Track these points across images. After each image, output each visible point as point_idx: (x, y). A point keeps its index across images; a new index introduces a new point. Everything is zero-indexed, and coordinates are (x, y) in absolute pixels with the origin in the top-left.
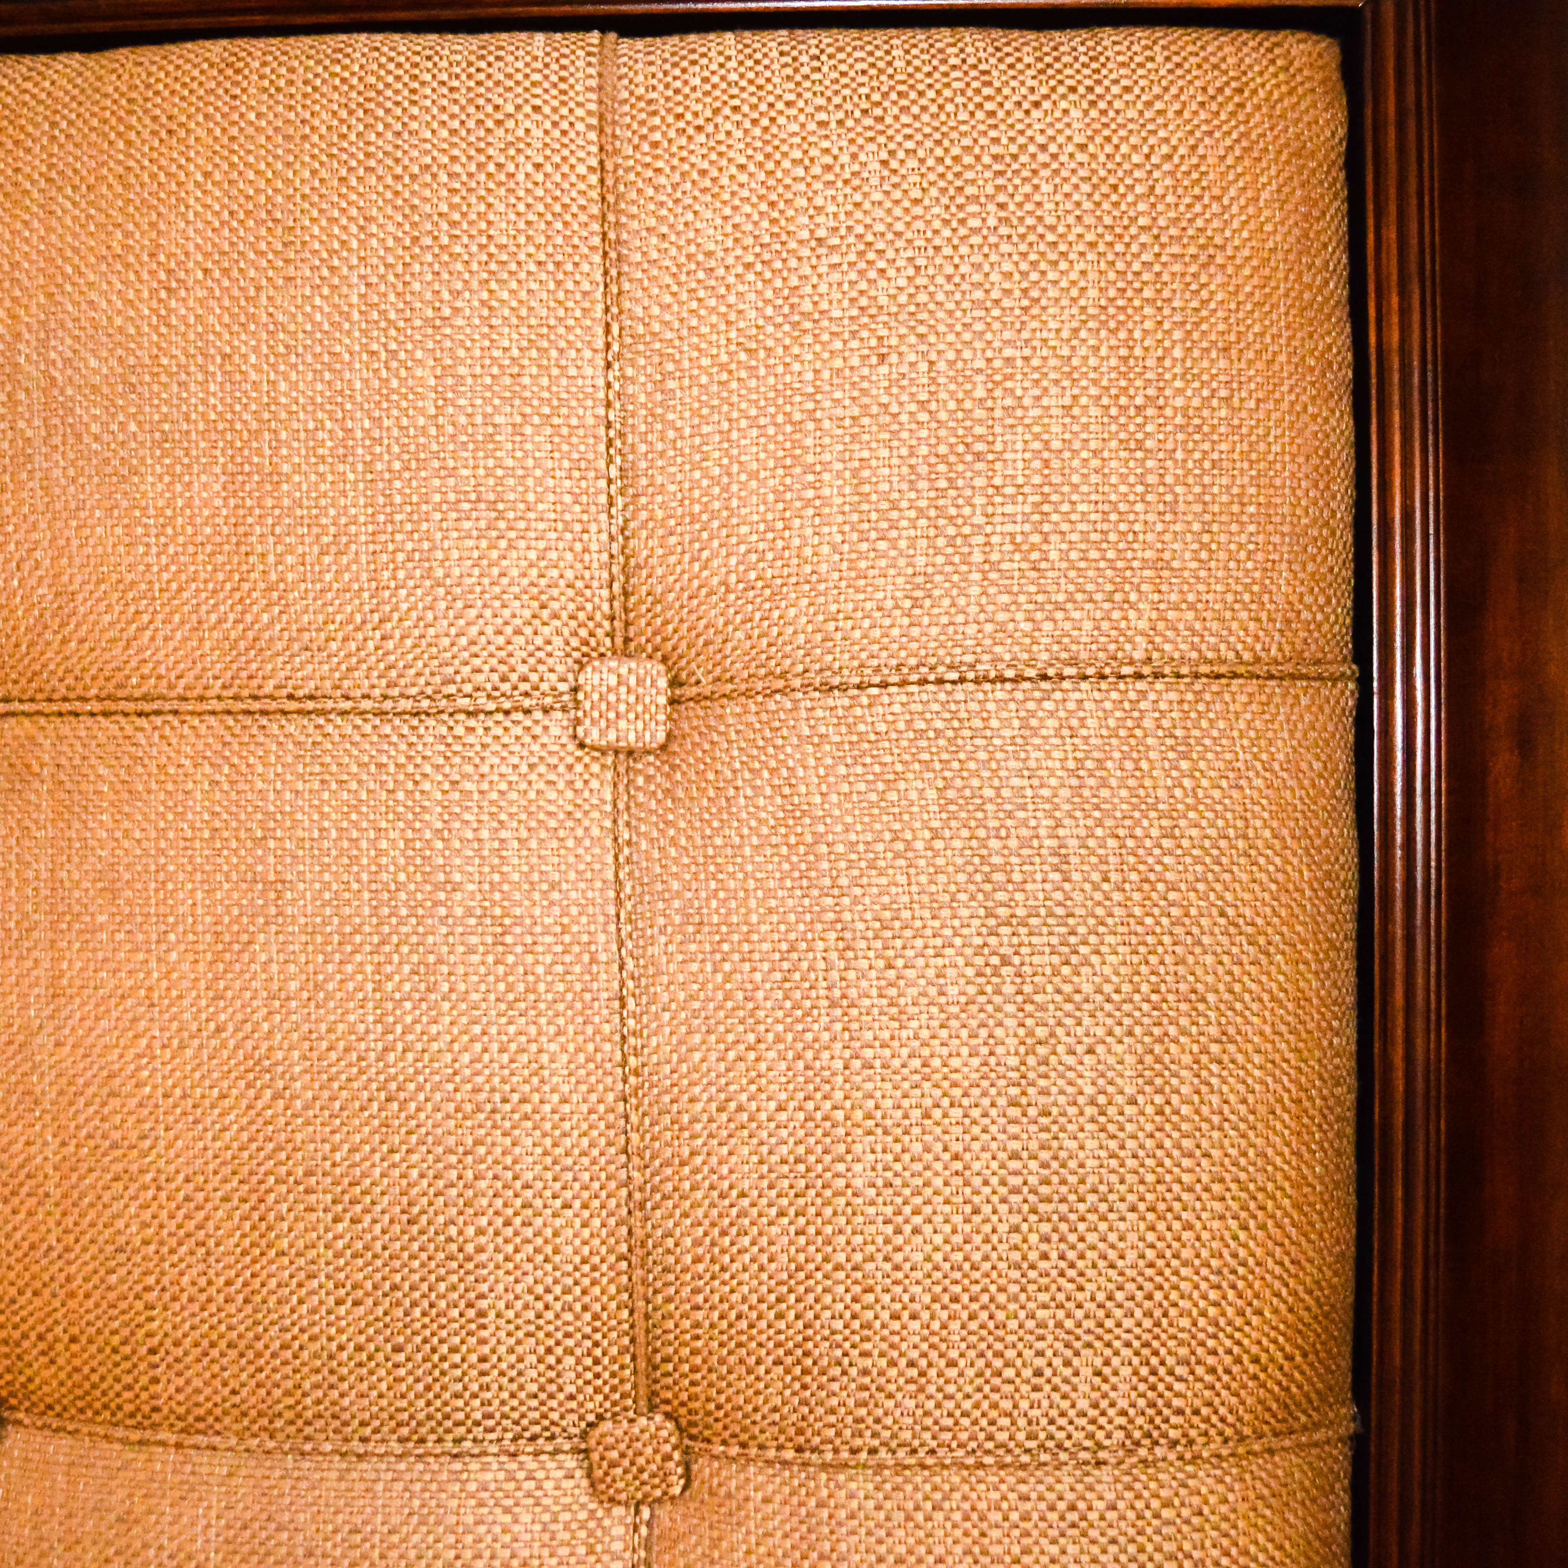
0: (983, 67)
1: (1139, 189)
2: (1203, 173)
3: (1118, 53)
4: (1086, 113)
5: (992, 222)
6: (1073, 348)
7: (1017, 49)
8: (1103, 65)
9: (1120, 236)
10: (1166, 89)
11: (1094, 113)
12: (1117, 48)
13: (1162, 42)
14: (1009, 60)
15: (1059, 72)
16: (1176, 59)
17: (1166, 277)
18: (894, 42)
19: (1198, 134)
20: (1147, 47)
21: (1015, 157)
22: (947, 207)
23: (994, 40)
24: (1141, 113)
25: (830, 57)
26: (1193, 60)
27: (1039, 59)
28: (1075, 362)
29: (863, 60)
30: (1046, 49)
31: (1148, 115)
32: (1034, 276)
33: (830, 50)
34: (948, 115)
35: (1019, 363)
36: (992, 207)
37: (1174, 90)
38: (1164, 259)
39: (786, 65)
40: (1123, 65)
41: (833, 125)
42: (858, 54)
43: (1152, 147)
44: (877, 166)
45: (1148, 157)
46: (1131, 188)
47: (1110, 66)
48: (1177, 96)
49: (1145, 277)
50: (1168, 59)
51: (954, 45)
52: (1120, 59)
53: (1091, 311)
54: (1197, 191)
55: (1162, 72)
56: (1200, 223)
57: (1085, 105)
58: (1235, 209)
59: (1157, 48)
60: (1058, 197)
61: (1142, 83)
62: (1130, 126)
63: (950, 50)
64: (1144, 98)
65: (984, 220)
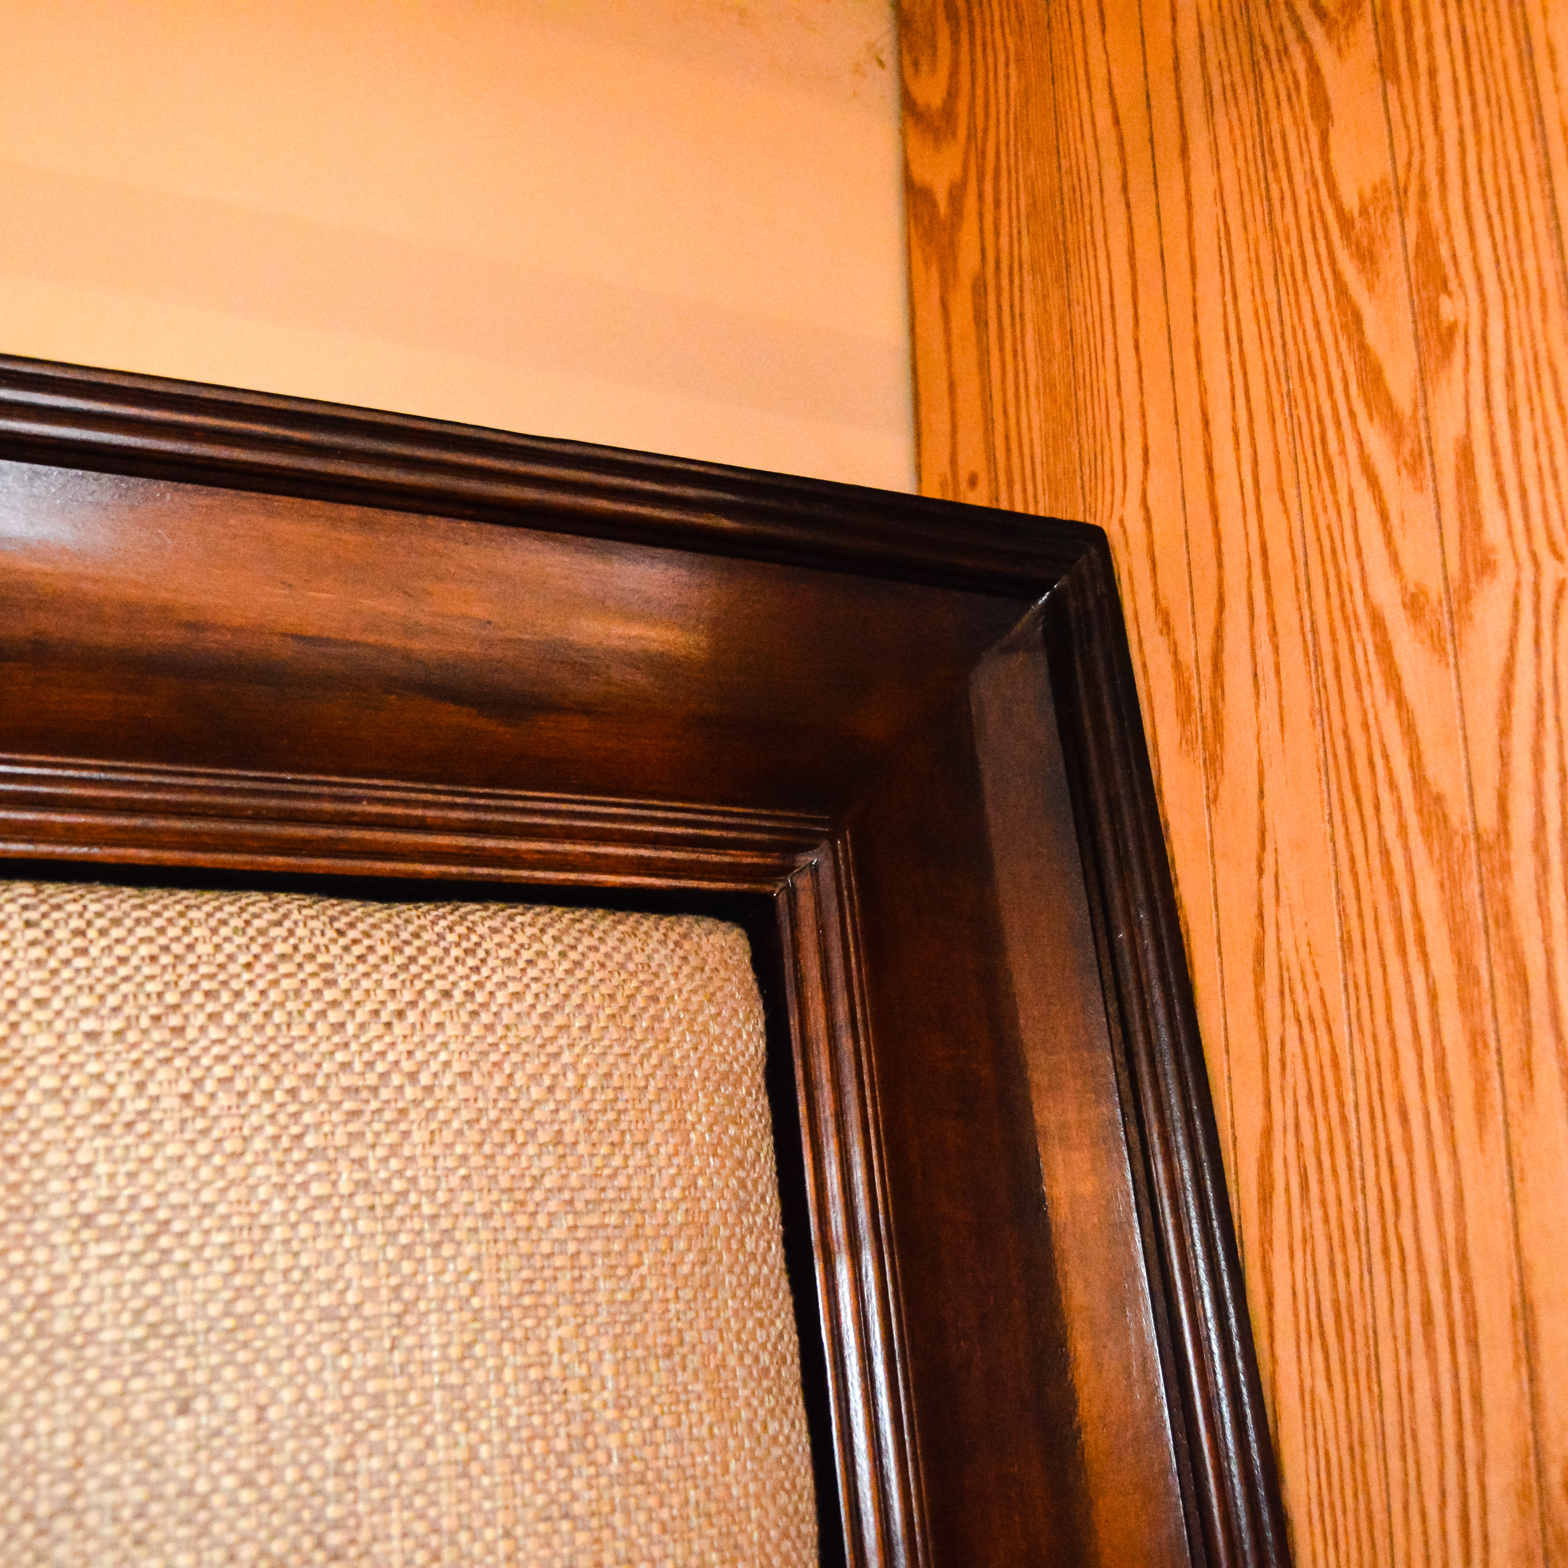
0: (322, 958)
1: (543, 1136)
2: (620, 1112)
3: (500, 945)
4: (466, 1027)
5: (344, 1187)
6: (467, 1374)
7: (367, 935)
8: (483, 961)
9: (522, 1203)
10: (566, 996)
11: (476, 1030)
12: (497, 938)
13: (551, 932)
14: (357, 950)
15: (426, 968)
16: (573, 955)
17: (584, 1260)
18: (193, 914)
19: (611, 1059)
20: (533, 937)
21: (374, 1090)
22: (281, 1164)
23: (333, 919)
24: (538, 1028)
25: (103, 932)
26: (593, 956)
27: (398, 950)
28: (470, 1393)
29: (151, 940)
30: (405, 935)
31: (547, 1032)
32: (407, 1267)
33: (100, 923)
34: (278, 1027)
35: (391, 1400)
36: (343, 1165)
37: (576, 999)
38: (581, 1234)
39: (33, 943)
40: (507, 961)
41: (107, 1038)
42: (141, 932)
43: (555, 1077)
44: (176, 1102)
45: (551, 1089)
46: (533, 1133)
47: (491, 962)
48: (580, 1006)
49: (558, 1261)
50: (563, 954)
51: (279, 923)
52: (504, 953)
53: (488, 1314)
54: (615, 1136)
55: (559, 973)
56: (621, 1181)
57: (465, 1018)
58: (662, 1160)
59: (547, 939)
60: (436, 1150)
61: (535, 987)
62: (525, 1048)
63: (274, 932)
64: (540, 1009)
65: (335, 1183)
